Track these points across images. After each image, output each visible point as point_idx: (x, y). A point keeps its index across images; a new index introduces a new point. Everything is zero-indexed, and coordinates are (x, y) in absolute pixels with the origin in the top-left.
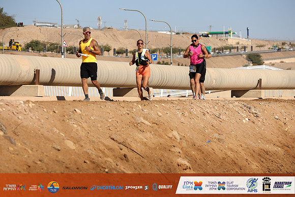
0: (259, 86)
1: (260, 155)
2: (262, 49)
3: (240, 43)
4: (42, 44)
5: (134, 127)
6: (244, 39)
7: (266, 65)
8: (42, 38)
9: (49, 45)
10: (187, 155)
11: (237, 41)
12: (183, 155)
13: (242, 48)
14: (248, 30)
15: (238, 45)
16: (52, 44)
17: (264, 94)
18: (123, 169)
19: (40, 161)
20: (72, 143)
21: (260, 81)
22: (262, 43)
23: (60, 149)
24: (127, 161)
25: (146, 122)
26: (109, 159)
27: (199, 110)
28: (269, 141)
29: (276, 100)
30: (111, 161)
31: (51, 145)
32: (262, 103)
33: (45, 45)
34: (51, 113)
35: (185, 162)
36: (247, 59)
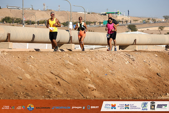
0: (135, 43)
1: (135, 82)
2: (137, 22)
3: (124, 19)
4: (11, 19)
5: (64, 66)
6: (126, 17)
7: (139, 31)
8: (11, 16)
9: (15, 20)
10: (94, 83)
11: (122, 18)
12: (91, 83)
13: (125, 22)
14: (128, 11)
15: (123, 20)
16: (17, 19)
17: (138, 48)
18: (57, 90)
19: (10, 85)
20: (29, 75)
21: (135, 40)
22: (136, 19)
23: (22, 78)
24: (60, 85)
25: (71, 64)
26: (50, 85)
27: (101, 57)
28: (140, 75)
29: (145, 51)
30: (51, 85)
31: (17, 77)
32: (137, 53)
33: (13, 19)
34: (17, 58)
35: (93, 86)
36: (128, 28)
